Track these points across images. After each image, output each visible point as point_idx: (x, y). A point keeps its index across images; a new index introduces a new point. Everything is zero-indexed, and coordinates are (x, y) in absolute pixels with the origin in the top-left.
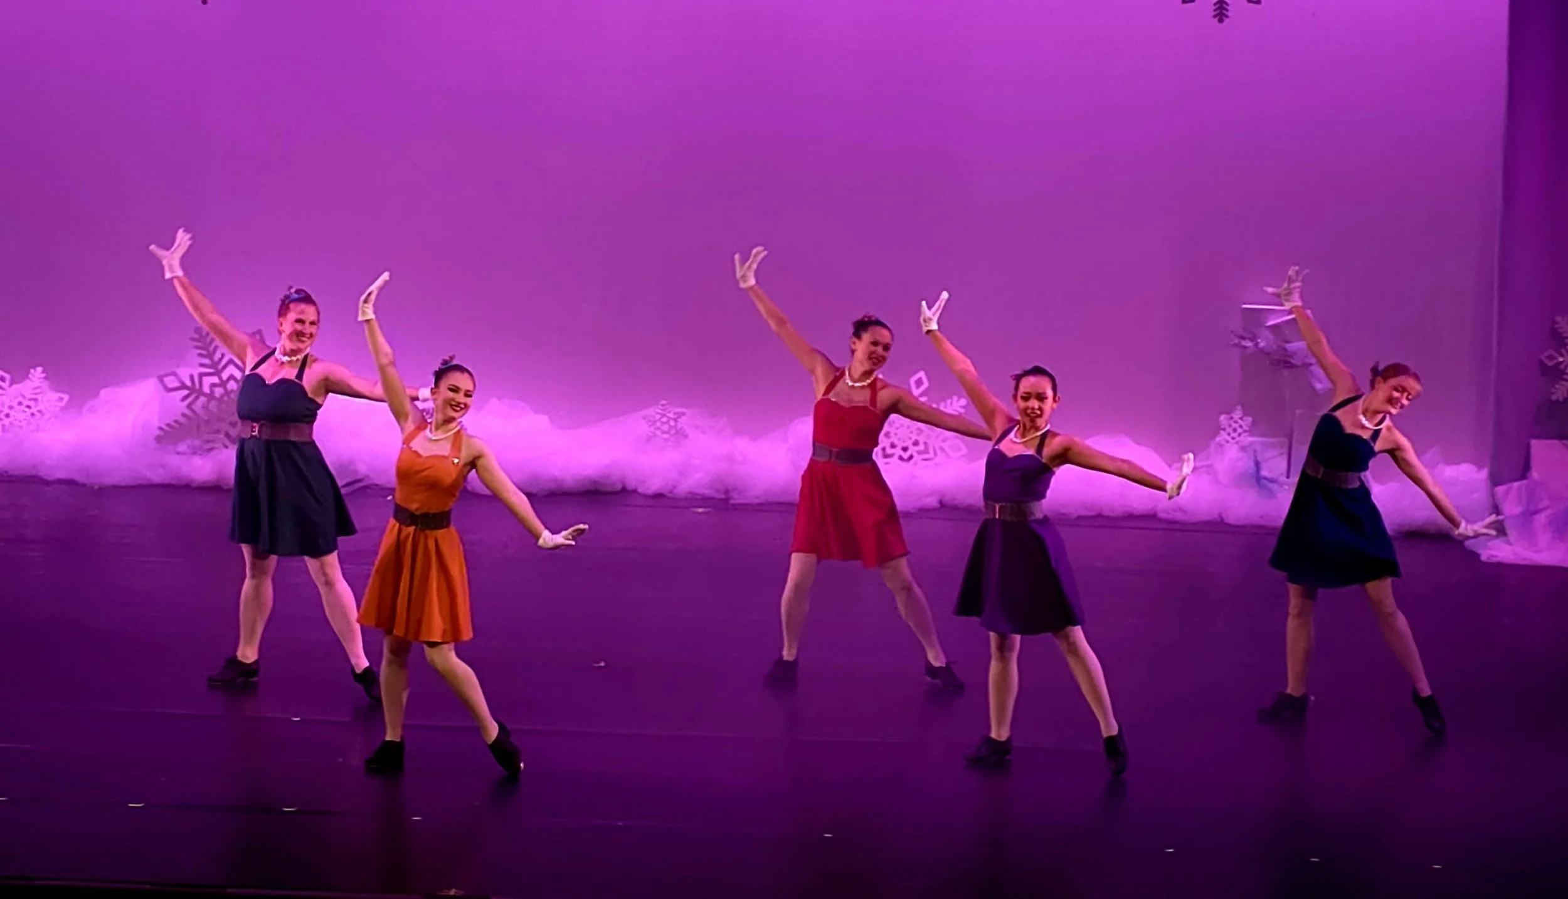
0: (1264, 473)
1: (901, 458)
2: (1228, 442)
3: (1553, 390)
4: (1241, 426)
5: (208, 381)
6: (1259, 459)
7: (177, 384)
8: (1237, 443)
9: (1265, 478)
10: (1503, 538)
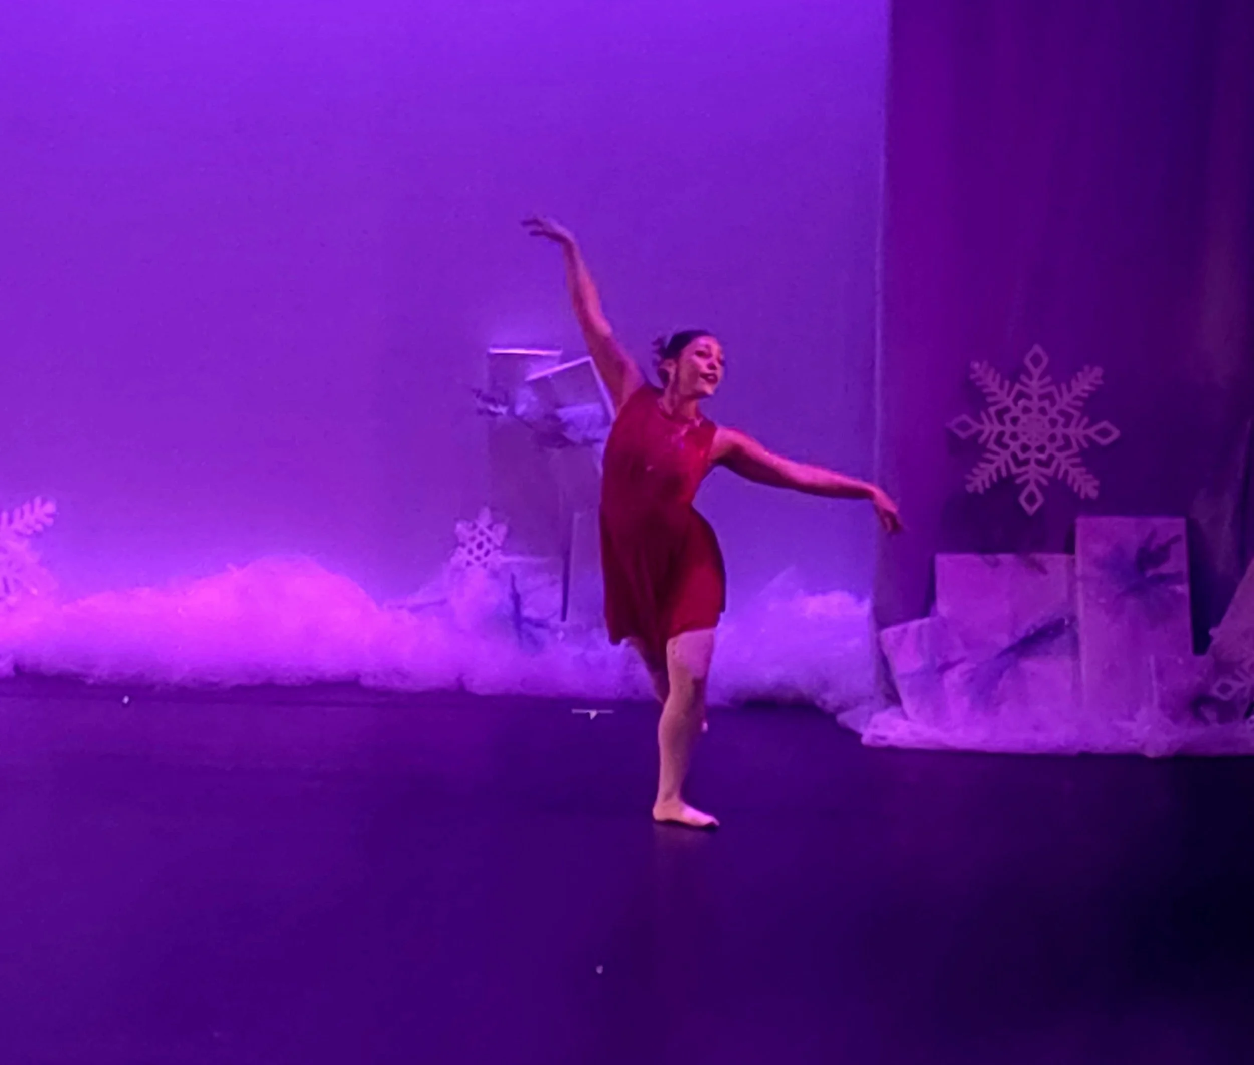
0: (527, 612)
2: (469, 564)
3: (969, 477)
4: (489, 540)
6: (519, 589)
8: (485, 565)
9: (529, 620)
10: (894, 709)
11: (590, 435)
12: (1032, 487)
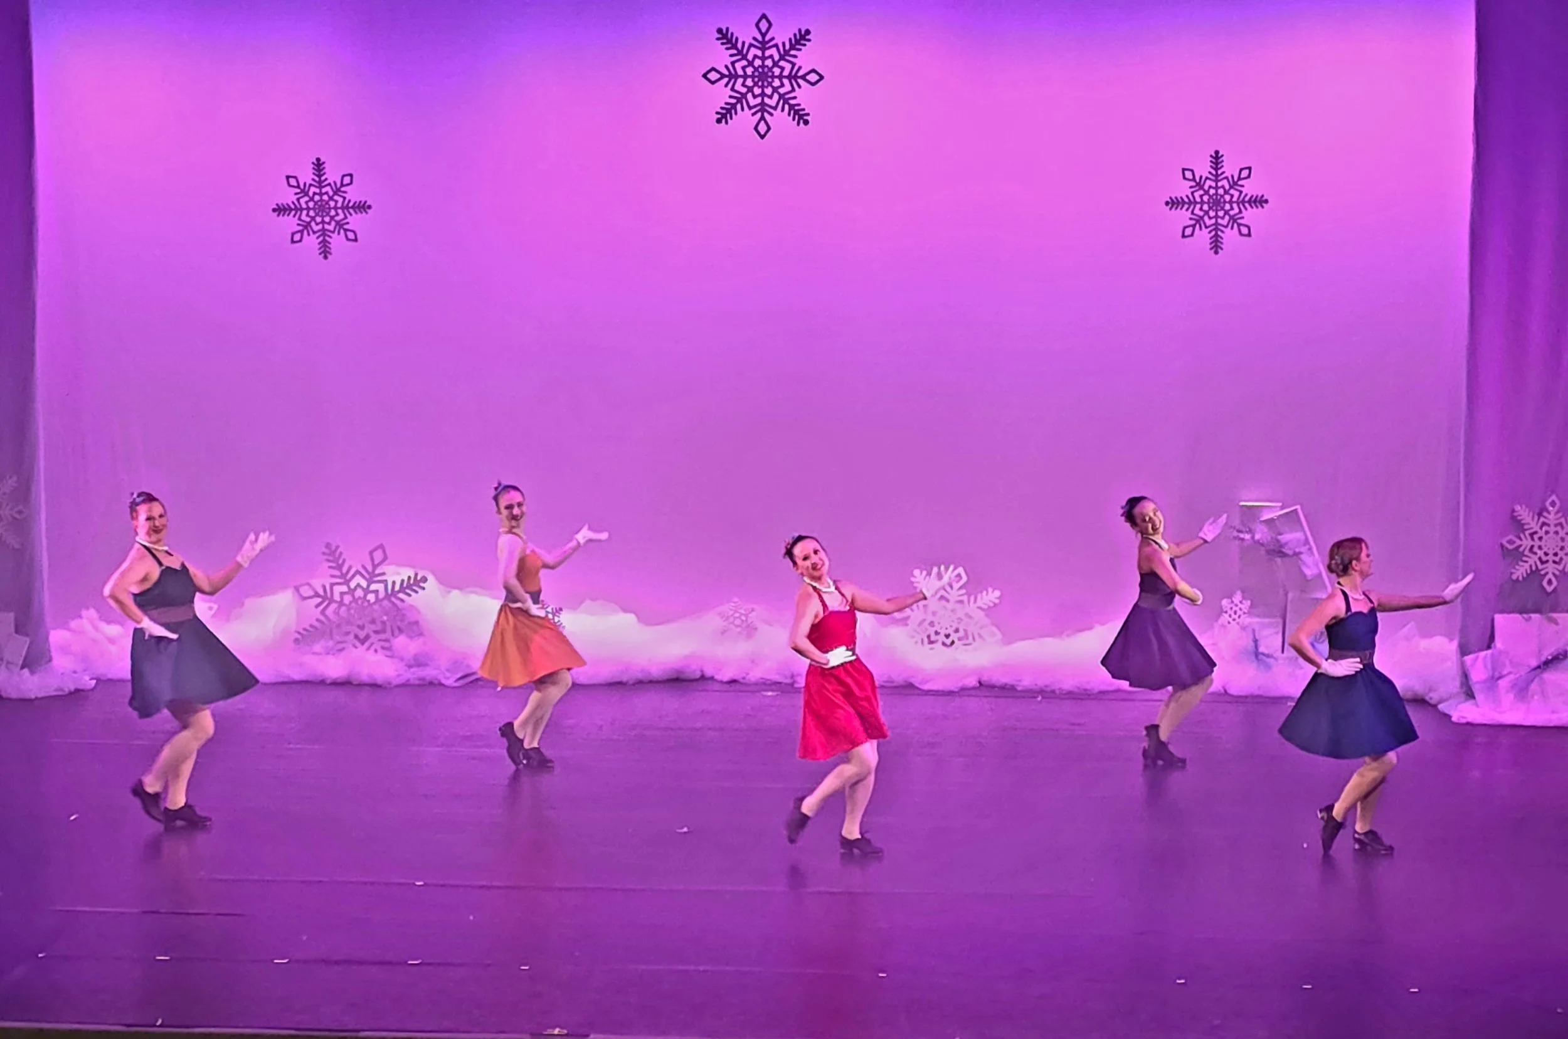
0: (1262, 649)
1: (944, 644)
2: (1229, 622)
3: (1513, 571)
4: (1241, 609)
5: (338, 589)
6: (1257, 637)
7: (312, 593)
8: (1238, 623)
9: (1263, 654)
10: (1472, 701)
11: (1297, 550)
12: (1550, 576)
